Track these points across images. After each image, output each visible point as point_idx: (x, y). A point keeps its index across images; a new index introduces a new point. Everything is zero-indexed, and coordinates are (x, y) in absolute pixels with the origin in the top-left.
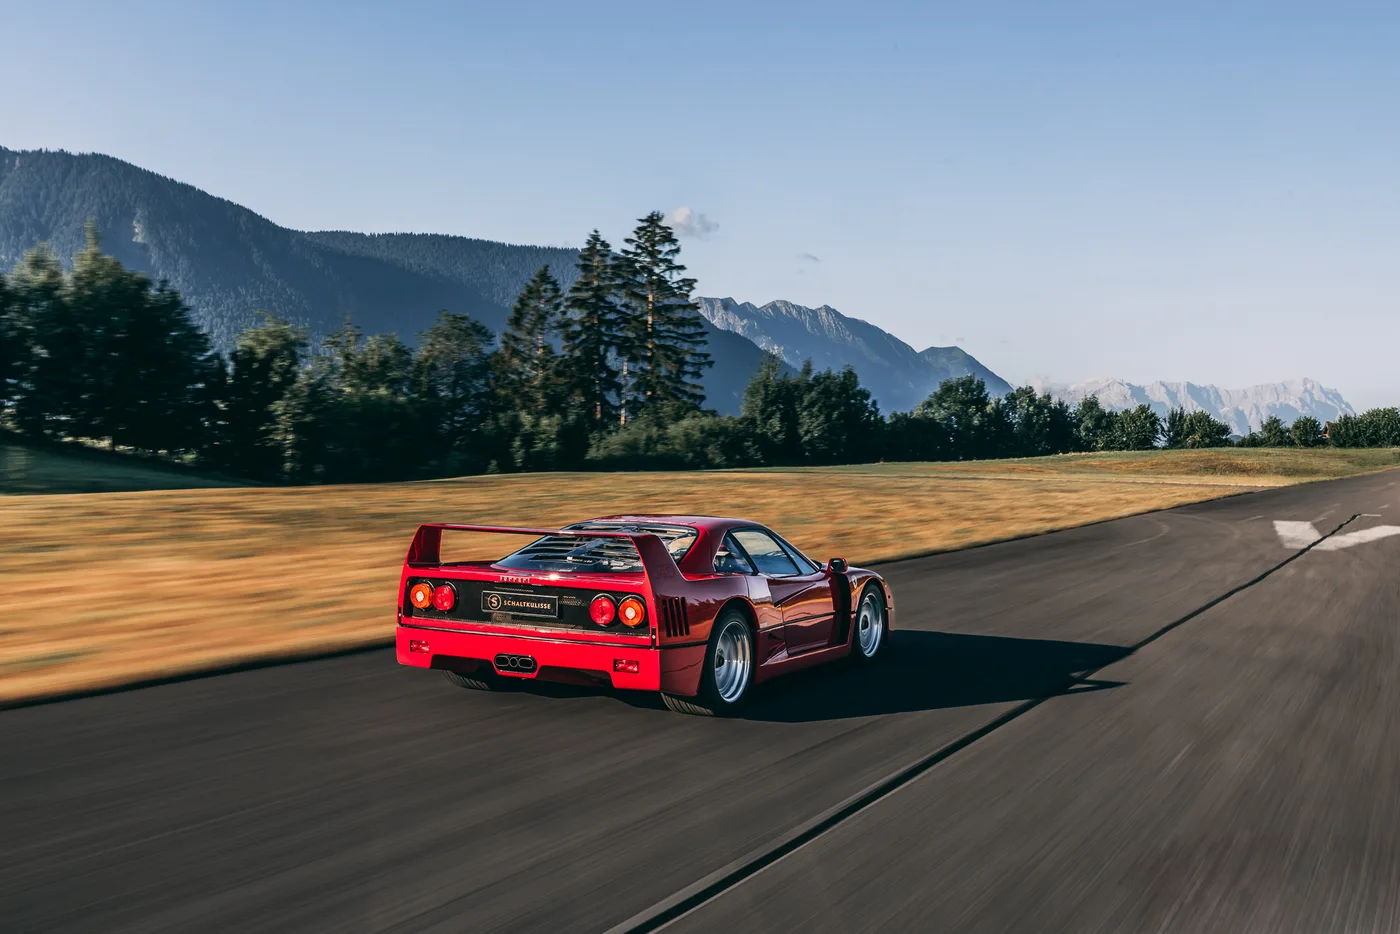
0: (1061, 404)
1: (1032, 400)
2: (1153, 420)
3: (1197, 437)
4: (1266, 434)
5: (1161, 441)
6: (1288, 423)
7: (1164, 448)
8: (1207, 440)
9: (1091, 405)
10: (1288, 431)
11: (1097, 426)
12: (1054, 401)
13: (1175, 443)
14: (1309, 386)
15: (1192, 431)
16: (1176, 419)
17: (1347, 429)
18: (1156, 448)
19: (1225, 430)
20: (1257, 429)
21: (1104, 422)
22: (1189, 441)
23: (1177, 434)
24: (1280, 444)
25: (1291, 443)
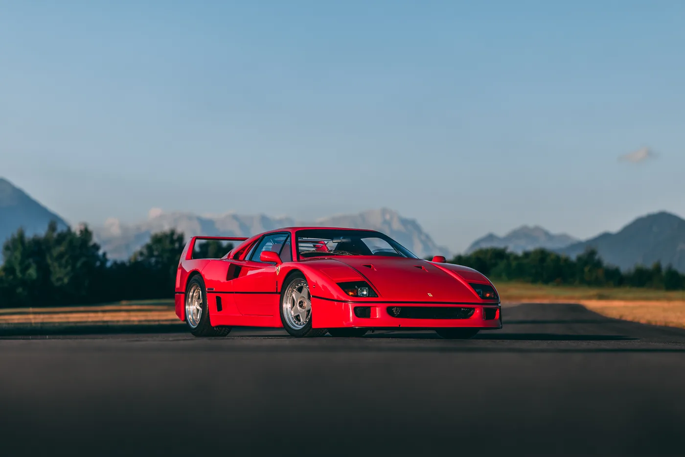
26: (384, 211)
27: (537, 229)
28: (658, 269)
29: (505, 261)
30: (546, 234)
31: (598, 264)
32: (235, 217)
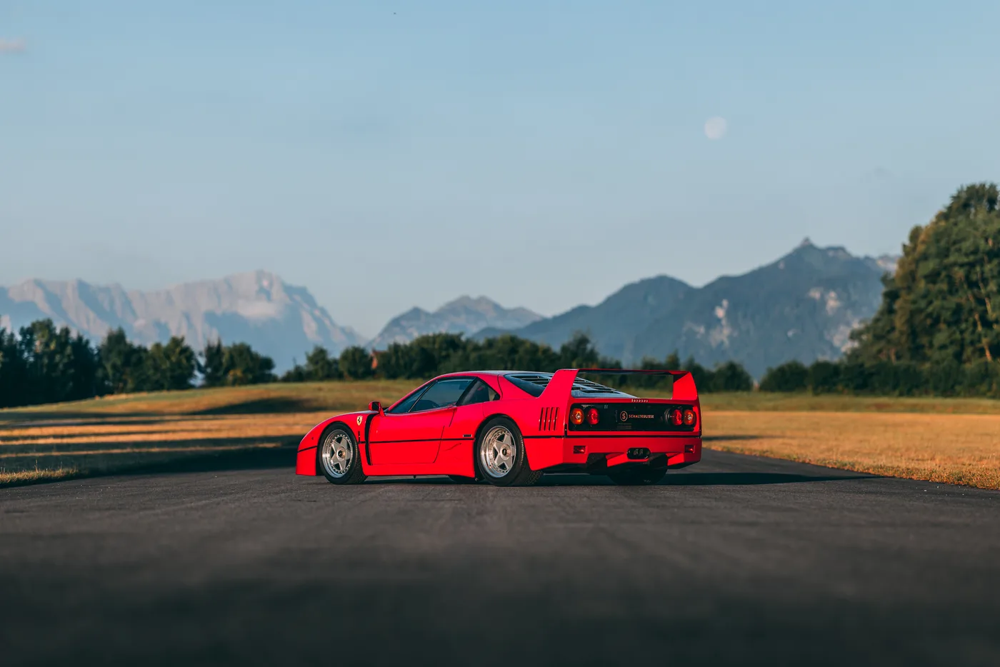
0: (80, 339)
1: (52, 335)
2: (187, 353)
3: (239, 373)
4: (312, 368)
5: (199, 378)
6: (335, 354)
7: (202, 387)
8: (250, 376)
9: (117, 339)
10: (335, 362)
11: (127, 363)
12: (74, 335)
13: (214, 380)
14: (265, 283)
15: (232, 365)
16: (214, 353)
17: (398, 359)
18: (192, 387)
19: (268, 364)
20: (303, 362)
21: (134, 359)
22: (230, 377)
23: (216, 369)
24: (328, 377)
25: (340, 377)
26: (260, 275)
27: (482, 300)
28: (674, 362)
29: (460, 353)
30: (496, 307)
31: (592, 356)
32: (38, 284)
